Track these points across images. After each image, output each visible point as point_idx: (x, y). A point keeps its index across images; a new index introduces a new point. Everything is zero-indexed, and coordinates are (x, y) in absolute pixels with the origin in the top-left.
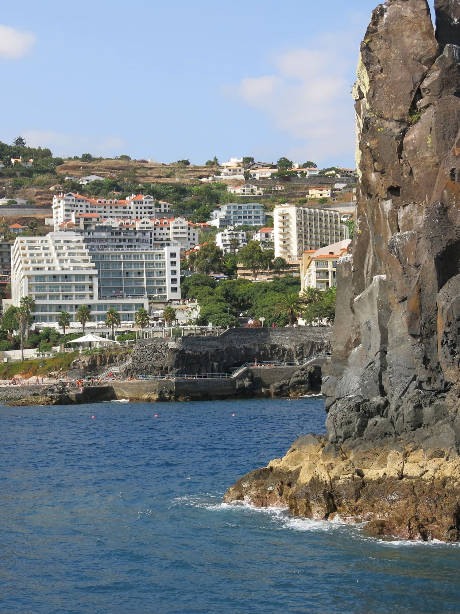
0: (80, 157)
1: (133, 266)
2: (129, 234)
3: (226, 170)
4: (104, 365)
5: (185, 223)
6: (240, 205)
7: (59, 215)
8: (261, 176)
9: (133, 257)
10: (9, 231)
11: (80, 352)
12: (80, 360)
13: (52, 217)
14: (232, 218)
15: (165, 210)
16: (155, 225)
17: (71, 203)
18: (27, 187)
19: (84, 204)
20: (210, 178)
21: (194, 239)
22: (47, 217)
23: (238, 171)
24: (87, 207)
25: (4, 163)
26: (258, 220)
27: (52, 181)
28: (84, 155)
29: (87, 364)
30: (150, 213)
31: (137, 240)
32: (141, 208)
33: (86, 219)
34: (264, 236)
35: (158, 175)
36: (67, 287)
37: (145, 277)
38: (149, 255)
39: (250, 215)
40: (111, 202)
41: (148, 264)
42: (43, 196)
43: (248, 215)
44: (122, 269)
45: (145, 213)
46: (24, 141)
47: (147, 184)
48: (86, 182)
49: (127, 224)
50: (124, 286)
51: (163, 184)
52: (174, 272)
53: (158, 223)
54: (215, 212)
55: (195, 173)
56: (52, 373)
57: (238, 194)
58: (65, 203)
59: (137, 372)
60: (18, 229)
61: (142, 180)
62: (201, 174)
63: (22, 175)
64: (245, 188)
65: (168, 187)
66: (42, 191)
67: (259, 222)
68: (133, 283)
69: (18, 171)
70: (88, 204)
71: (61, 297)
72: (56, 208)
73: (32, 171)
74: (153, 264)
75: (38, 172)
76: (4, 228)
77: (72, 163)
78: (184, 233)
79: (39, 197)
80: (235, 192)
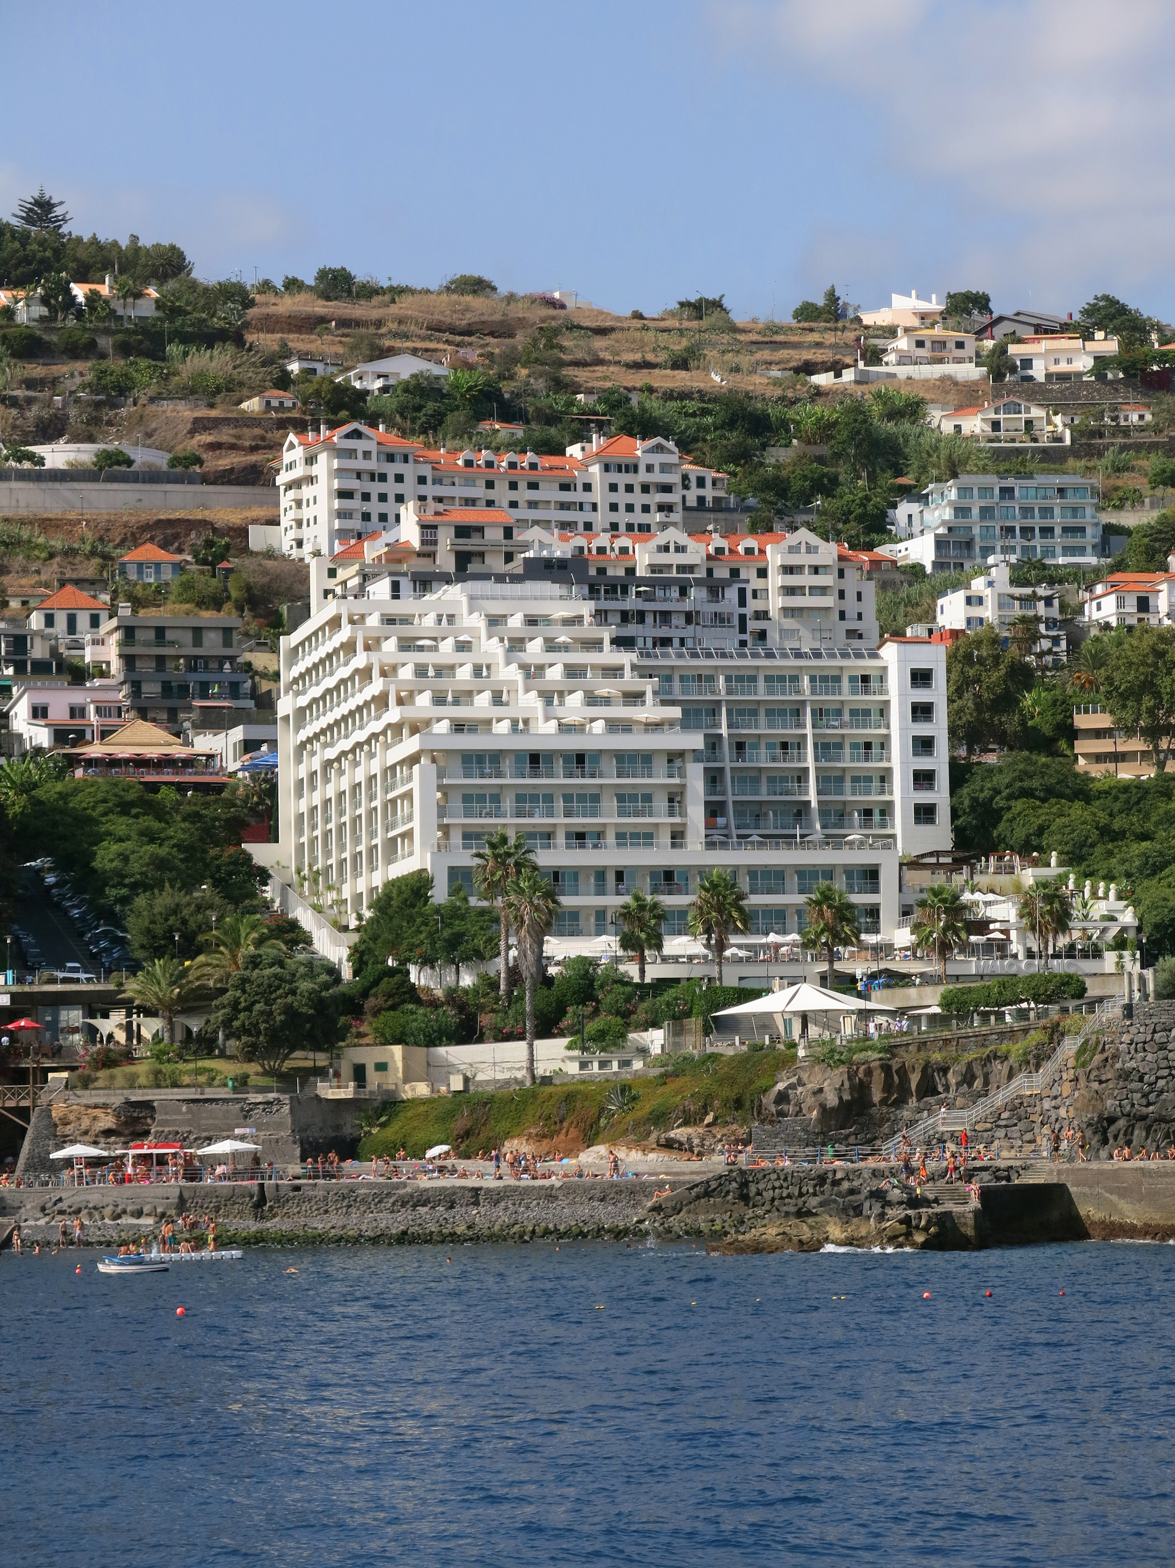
0: (310, 281)
1: (762, 718)
2: (659, 593)
3: (903, 343)
4: (900, 1102)
5: (828, 552)
6: (1010, 482)
7: (307, 513)
8: (1054, 369)
9: (761, 684)
10: (123, 573)
11: (801, 1053)
12: (800, 1083)
13: (275, 522)
14: (976, 531)
15: (701, 500)
16: (709, 557)
17: (359, 464)
18: (152, 400)
19: (409, 471)
20: (848, 375)
21: (860, 616)
22: (255, 521)
23: (951, 345)
24: (422, 480)
25: (45, 301)
26: (1077, 541)
27: (248, 374)
28: (323, 275)
29: (832, 1100)
30: (665, 508)
31: (689, 617)
32: (629, 488)
33: (462, 531)
34: (1131, 606)
35: (638, 357)
36: (582, 798)
37: (810, 762)
38: (824, 679)
39: (1047, 523)
40: (512, 465)
41: (819, 713)
42: (225, 435)
43: (1037, 522)
44: (724, 731)
45: (646, 509)
46: (59, 211)
47: (611, 392)
48: (379, 383)
49: (601, 550)
50: (730, 799)
51: (669, 396)
52: (924, 745)
53: (720, 551)
54: (904, 510)
55: (783, 354)
56: (679, 1133)
57: (974, 438)
58: (336, 464)
59: (1148, 1129)
60: (158, 565)
61: (581, 375)
62: (808, 355)
63: (125, 349)
64: (1001, 416)
65: (692, 406)
66: (214, 413)
67: (1081, 551)
68: (764, 788)
69: (107, 332)
70: (426, 471)
71: (561, 839)
72: (295, 484)
73: (161, 334)
74: (839, 713)
75: (186, 339)
76: (96, 561)
77: (288, 305)
78: (823, 590)
79: (207, 438)
80: (958, 428)
